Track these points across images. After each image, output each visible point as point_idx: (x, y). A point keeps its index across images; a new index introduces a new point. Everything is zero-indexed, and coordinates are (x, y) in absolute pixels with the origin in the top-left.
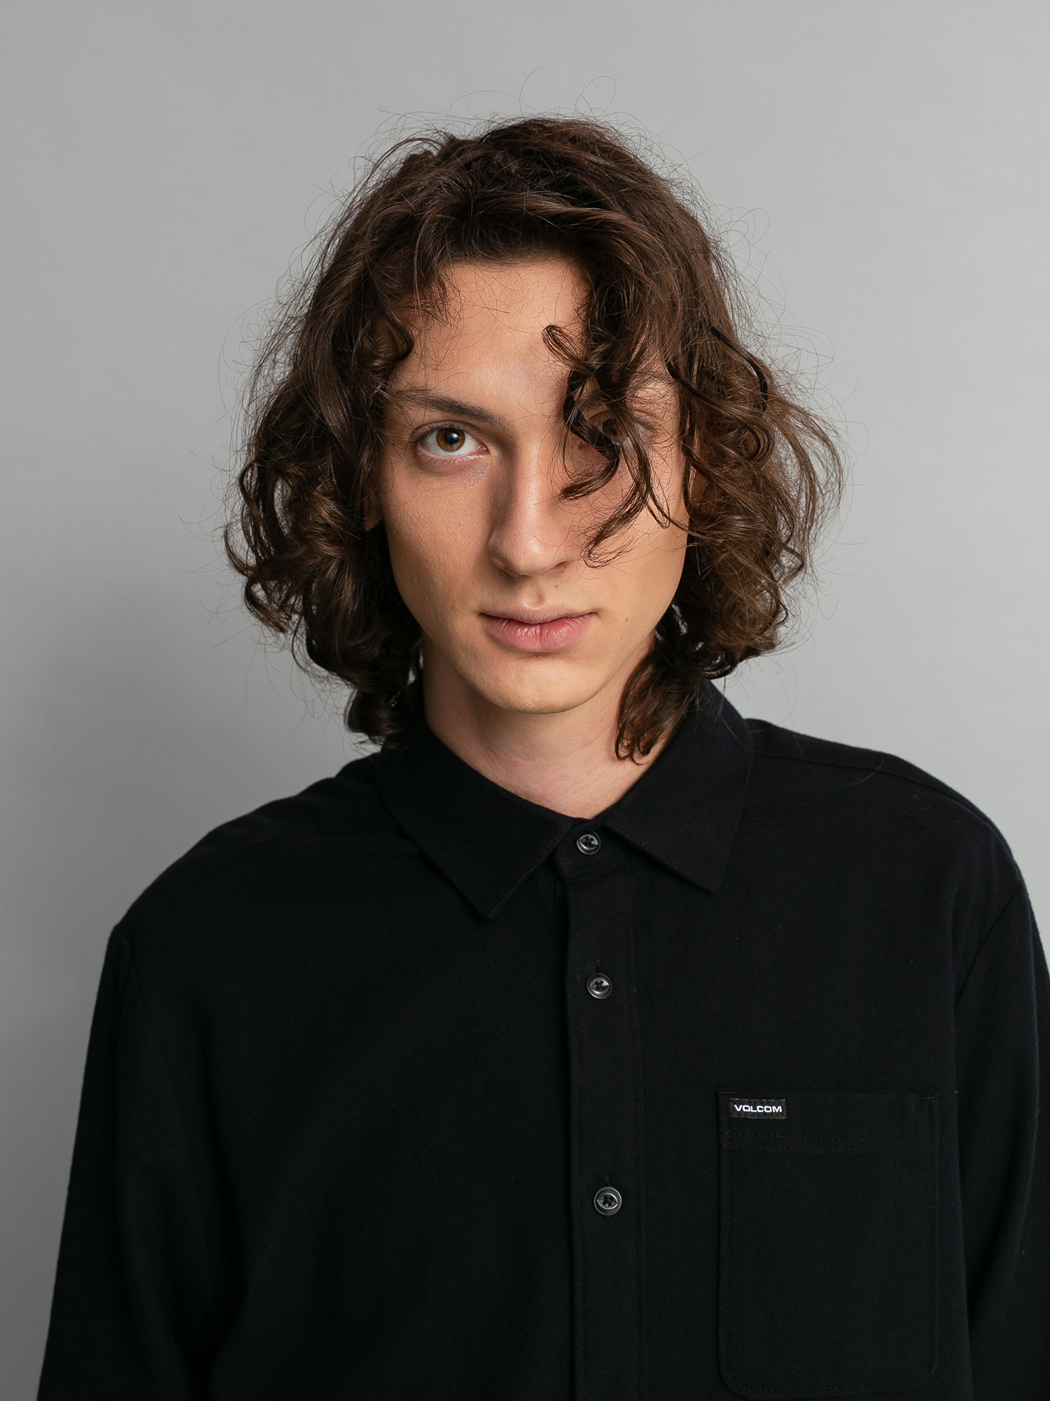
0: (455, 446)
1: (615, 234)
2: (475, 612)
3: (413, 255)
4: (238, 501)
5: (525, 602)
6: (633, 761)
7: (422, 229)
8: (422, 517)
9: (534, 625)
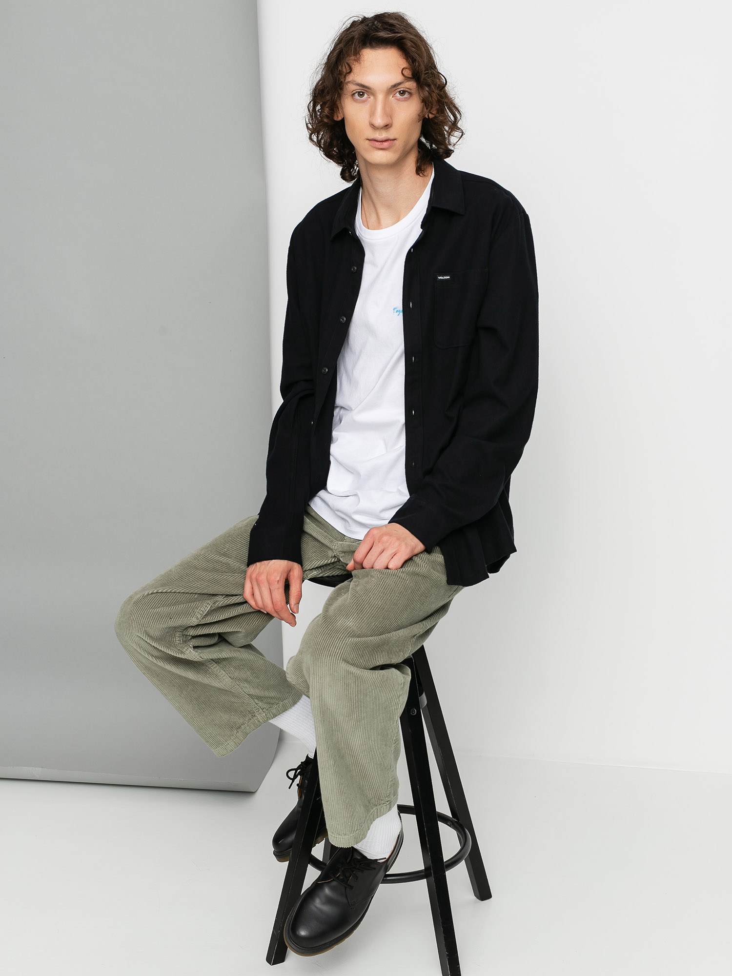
0: (362, 96)
2: (366, 139)
5: (378, 136)
8: (354, 114)
9: (380, 142)
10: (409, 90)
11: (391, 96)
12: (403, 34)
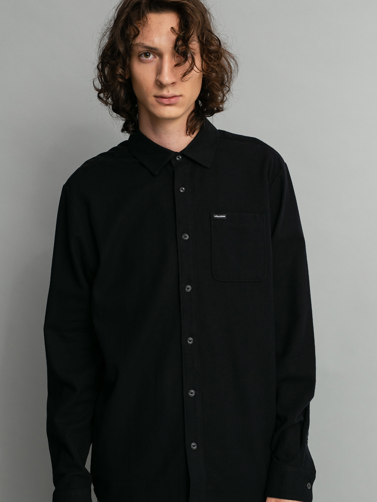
0: (148, 56)
1: (186, 6)
2: (153, 96)
3: (140, 11)
4: (97, 71)
5: (165, 93)
6: (190, 136)
7: (142, 5)
8: (141, 74)
9: (167, 98)
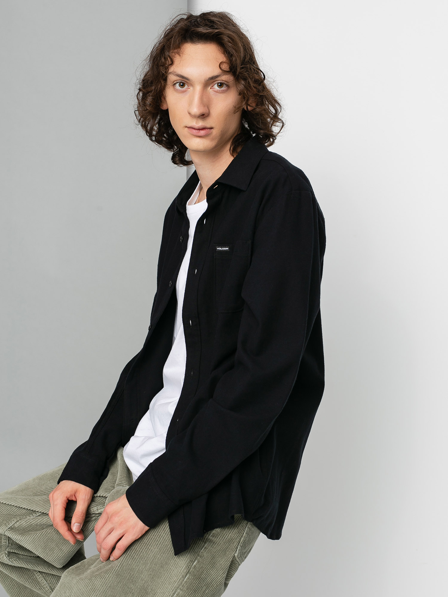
0: (183, 87)
2: (185, 126)
5: (195, 124)
9: (197, 130)
10: (226, 83)
11: (210, 88)
12: (222, 30)
